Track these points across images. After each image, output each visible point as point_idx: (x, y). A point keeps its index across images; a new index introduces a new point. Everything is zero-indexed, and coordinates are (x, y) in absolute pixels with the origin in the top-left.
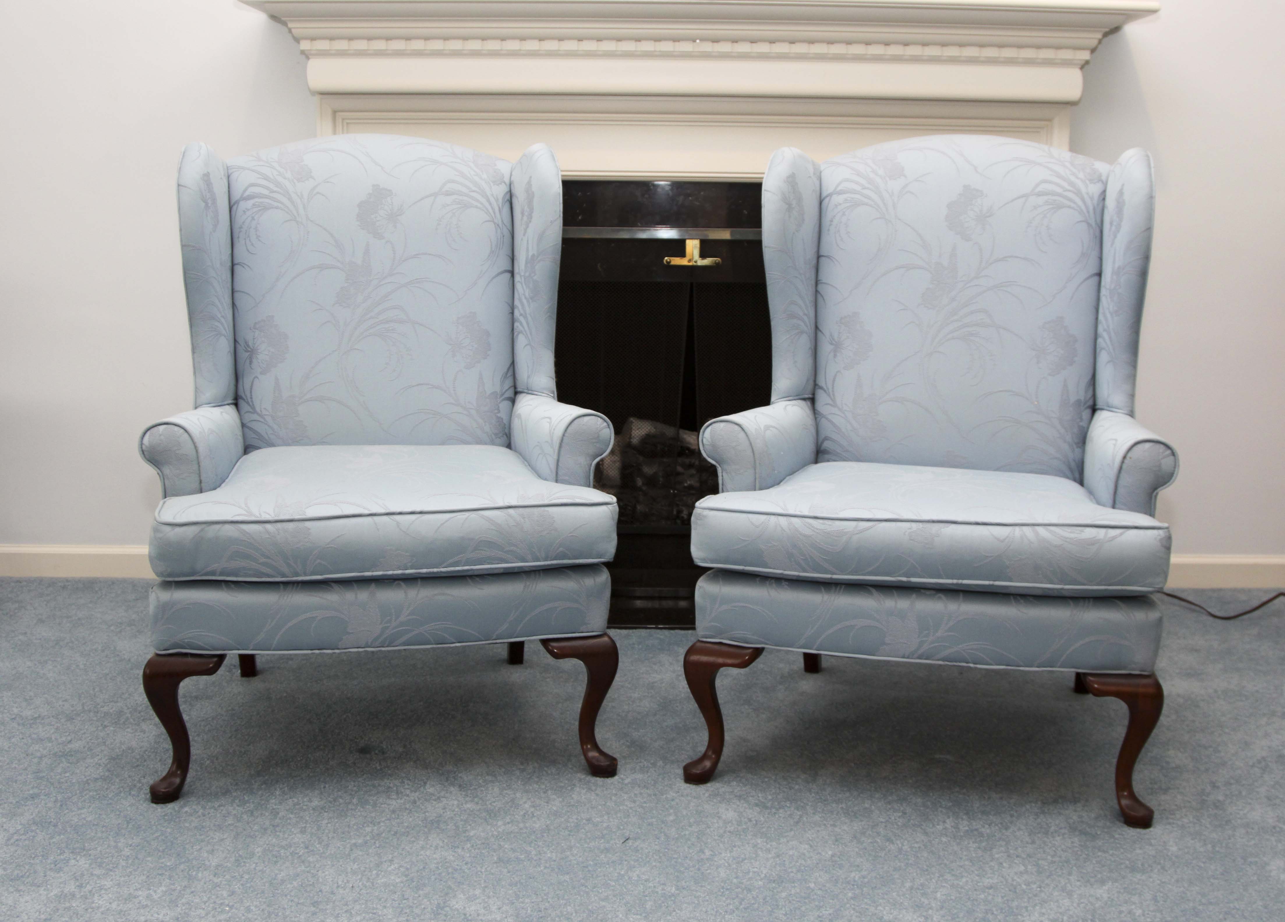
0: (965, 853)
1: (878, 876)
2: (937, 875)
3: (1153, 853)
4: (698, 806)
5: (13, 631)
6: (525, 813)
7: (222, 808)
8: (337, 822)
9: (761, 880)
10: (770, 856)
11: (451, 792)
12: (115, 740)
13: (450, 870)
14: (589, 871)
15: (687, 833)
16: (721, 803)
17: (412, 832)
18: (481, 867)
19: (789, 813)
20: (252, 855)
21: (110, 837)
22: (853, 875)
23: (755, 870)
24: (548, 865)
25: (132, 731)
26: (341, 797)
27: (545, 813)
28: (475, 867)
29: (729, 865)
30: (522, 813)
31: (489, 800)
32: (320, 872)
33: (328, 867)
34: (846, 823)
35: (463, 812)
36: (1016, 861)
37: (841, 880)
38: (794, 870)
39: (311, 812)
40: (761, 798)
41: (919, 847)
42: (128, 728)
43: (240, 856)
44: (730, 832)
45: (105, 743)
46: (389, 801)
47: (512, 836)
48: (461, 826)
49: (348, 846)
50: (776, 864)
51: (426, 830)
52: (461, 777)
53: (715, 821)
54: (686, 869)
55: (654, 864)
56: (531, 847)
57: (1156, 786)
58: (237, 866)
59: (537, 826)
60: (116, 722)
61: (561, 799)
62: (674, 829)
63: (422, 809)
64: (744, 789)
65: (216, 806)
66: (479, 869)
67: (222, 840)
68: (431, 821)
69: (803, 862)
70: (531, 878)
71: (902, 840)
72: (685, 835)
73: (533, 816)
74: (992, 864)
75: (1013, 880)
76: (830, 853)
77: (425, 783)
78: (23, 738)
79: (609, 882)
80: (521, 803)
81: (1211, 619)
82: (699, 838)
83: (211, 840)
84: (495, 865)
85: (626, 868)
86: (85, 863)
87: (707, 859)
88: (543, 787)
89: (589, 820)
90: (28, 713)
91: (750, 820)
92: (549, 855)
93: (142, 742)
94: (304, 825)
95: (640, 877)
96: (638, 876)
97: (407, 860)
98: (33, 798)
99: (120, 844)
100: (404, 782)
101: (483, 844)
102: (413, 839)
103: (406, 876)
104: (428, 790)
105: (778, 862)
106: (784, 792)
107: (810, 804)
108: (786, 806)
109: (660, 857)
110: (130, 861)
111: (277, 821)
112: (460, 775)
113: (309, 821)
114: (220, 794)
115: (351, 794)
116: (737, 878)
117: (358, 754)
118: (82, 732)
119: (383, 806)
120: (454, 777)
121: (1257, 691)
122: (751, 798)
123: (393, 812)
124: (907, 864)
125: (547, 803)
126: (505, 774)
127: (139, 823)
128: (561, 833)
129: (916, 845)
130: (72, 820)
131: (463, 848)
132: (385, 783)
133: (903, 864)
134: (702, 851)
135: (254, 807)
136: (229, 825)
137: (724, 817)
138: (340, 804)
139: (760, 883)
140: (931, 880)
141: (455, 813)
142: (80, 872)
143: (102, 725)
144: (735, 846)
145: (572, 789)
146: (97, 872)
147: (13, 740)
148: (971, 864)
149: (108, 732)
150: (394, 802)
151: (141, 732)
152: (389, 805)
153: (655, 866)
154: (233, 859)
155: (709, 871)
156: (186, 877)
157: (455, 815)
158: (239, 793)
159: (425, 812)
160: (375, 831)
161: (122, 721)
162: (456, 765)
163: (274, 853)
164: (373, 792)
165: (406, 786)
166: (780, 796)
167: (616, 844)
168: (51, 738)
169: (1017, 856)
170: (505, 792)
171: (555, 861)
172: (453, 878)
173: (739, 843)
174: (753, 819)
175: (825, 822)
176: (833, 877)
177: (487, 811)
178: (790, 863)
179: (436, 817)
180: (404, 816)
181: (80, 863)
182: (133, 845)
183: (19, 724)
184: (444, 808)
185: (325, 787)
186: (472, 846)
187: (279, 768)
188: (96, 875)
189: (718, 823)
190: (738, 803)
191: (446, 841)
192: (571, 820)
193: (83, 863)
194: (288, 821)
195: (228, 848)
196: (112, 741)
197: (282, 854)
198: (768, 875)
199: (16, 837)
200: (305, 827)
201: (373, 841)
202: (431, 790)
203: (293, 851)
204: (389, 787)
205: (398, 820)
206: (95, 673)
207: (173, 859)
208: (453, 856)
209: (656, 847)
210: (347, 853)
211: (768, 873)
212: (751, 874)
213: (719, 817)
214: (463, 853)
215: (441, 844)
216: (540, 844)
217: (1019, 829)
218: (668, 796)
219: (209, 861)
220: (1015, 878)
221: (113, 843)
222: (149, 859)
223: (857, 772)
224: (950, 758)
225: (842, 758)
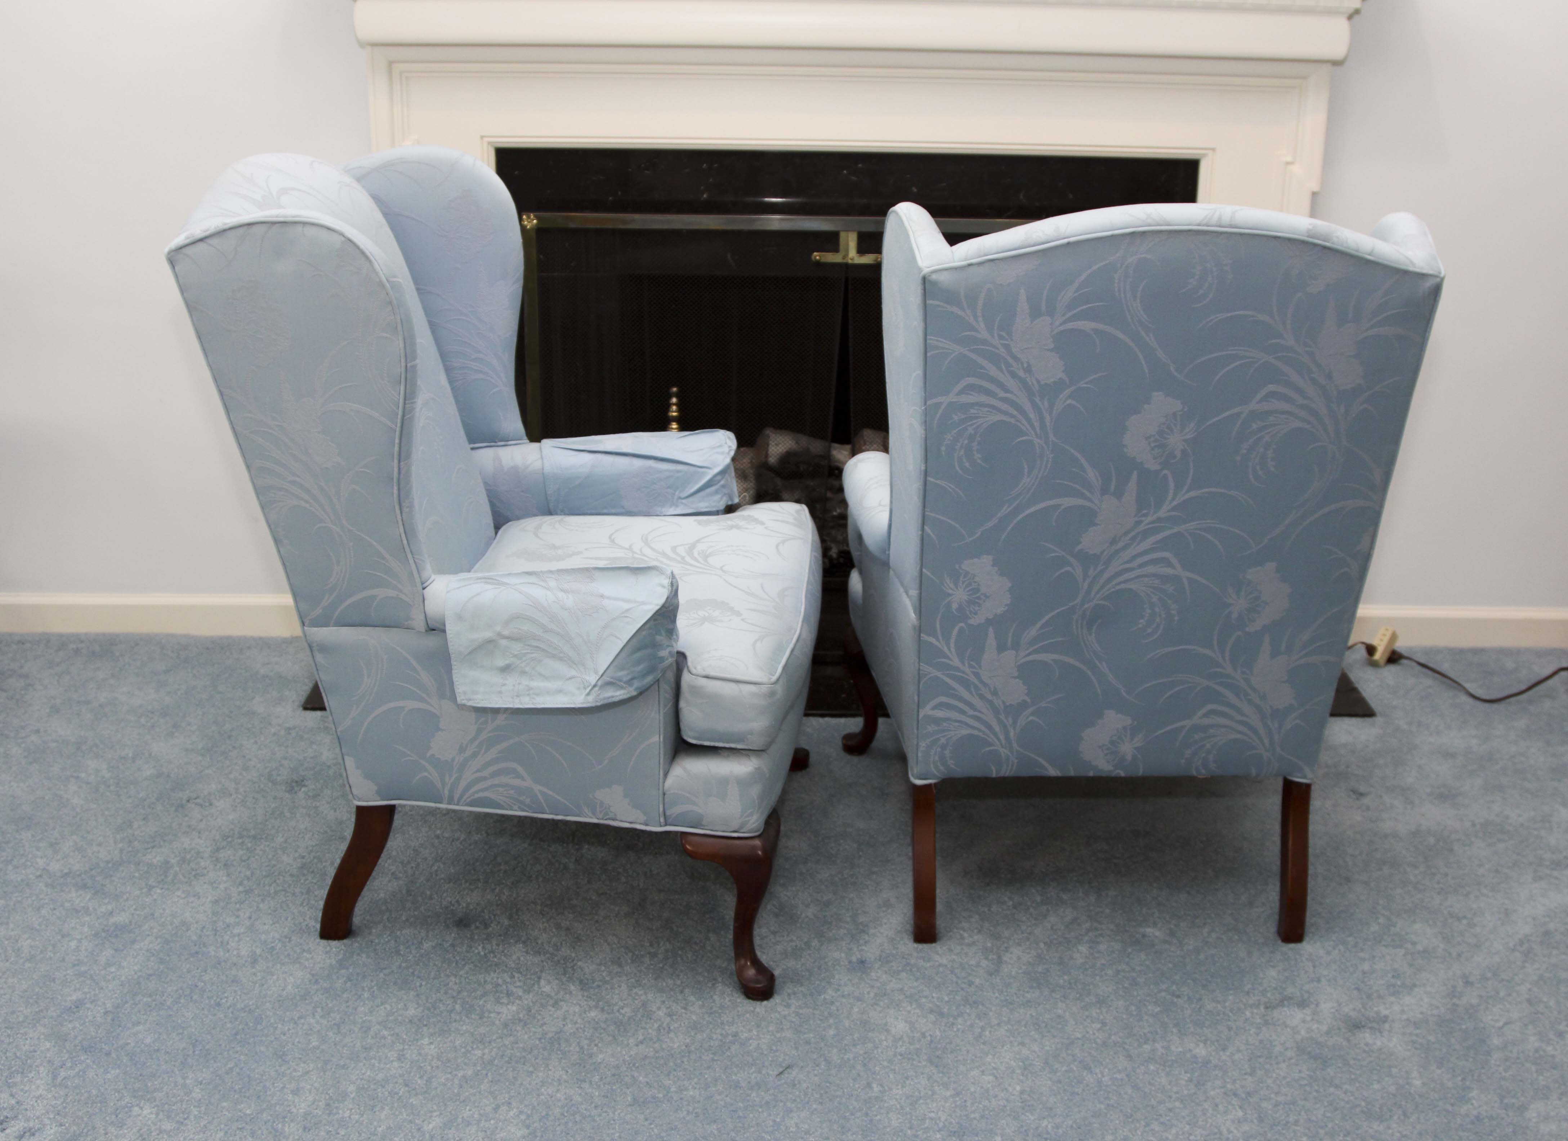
0: (1175, 1089)
1: (1074, 1126)
2: (1143, 1123)
3: (1392, 1089)
4: (862, 1014)
5: (23, 728)
6: (659, 1026)
7: (302, 1021)
8: (441, 1041)
9: (940, 1131)
10: (948, 1094)
11: (571, 993)
12: (164, 910)
13: (578, 1118)
14: (739, 1117)
15: (851, 1056)
16: (888, 1007)
17: (529, 1056)
18: (614, 1113)
19: (968, 1023)
20: (345, 1095)
21: (176, 1069)
22: (1045, 1123)
23: (932, 1115)
24: (691, 1109)
25: (183, 896)
26: (441, 1001)
27: (683, 1024)
28: (606, 1112)
29: (902, 1108)
30: (656, 1026)
31: (616, 1004)
32: (426, 1122)
33: (435, 1114)
34: (1036, 1040)
35: (587, 1025)
36: (1234, 1102)
37: (1032, 1131)
38: (977, 1115)
39: (408, 1026)
40: (935, 1000)
41: (1122, 1080)
42: (178, 889)
43: (331, 1098)
44: (901, 1055)
45: (153, 914)
46: (498, 1008)
47: (647, 1062)
48: (586, 1047)
49: (456, 1081)
50: (956, 1106)
51: (546, 1053)
52: (581, 968)
53: (883, 1038)
54: (852, 1114)
55: (814, 1106)
56: (669, 1080)
57: (1399, 983)
58: (329, 1114)
59: (676, 1046)
60: (163, 880)
61: (700, 1003)
62: (835, 1050)
63: (538, 1020)
64: (916, 984)
65: (296, 1018)
66: (611, 1115)
67: (307, 1072)
68: (550, 1039)
69: (986, 1103)
70: (672, 1129)
71: (1102, 1068)
72: (849, 1059)
73: (669, 1031)
74: (1206, 1105)
75: (1229, 1132)
76: (1018, 1088)
77: (539, 978)
78: (55, 909)
79: (763, 1134)
80: (654, 1009)
81: (1471, 701)
82: (865, 1065)
83: (294, 1074)
84: (629, 1109)
85: (781, 1114)
86: (151, 1113)
87: (877, 1098)
88: (679, 982)
89: (735, 1035)
90: (55, 867)
91: (923, 1035)
92: (691, 1093)
93: (197, 912)
94: (401, 1047)
95: (798, 1127)
96: (796, 1124)
97: (526, 1103)
98: (77, 1007)
99: (188, 1082)
100: (514, 977)
101: (614, 1075)
102: (531, 1069)
103: (528, 1127)
104: (544, 990)
105: (958, 1103)
106: (962, 989)
107: (993, 1009)
108: (966, 1013)
109: (821, 1095)
110: (203, 1109)
111: (370, 1041)
112: (579, 963)
113: (407, 1041)
114: (298, 998)
115: (453, 997)
116: (911, 1128)
117: (455, 929)
118: (125, 897)
119: (492, 1015)
120: (572, 967)
121: (1522, 825)
122: (924, 1000)
123: (506, 1025)
124: (1108, 1105)
125: (685, 1008)
126: (633, 961)
127: (207, 1047)
128: (703, 1057)
129: (1118, 1076)
130: (128, 1044)
131: (591, 1082)
132: (493, 979)
133: (1103, 1106)
134: (869, 1085)
135: (341, 1018)
136: (314, 1047)
137: (893, 1031)
138: (442, 1012)
139: (938, 1136)
140: (1136, 1130)
141: (578, 1026)
142: (146, 1128)
143: (146, 885)
144: (907, 1078)
145: (713, 985)
146: (168, 1126)
147: (43, 912)
148: (1182, 1106)
149: (155, 897)
150: (504, 1010)
151: (194, 896)
152: (499, 1013)
153: (816, 1109)
154: (322, 1104)
155: (878, 1117)
156: (271, 1132)
157: (577, 1029)
158: (321, 996)
159: (542, 1025)
160: (485, 1057)
161: (170, 878)
162: (574, 948)
163: (370, 1093)
164: (478, 993)
165: (518, 984)
166: (958, 998)
167: (768, 1074)
168: (88, 909)
169: (1235, 1094)
170: (635, 991)
171: (699, 1102)
172: (582, 1130)
173: (912, 1073)
174: (927, 1034)
175: (1012, 1039)
176: (1022, 1126)
177: (615, 1023)
178: (972, 1104)
179: (557, 1033)
180: (518, 1032)
181: (145, 1112)
182: (204, 1082)
183: (47, 885)
184: (564, 1019)
185: (421, 985)
186: (601, 1079)
187: (364, 955)
188: (165, 1131)
189: (886, 1040)
190: (909, 1008)
191: (570, 1071)
192: (715, 1037)
193: (147, 1112)
194: (383, 1041)
195: (316, 1085)
196: (161, 911)
197: (380, 1094)
198: (947, 1124)
199: (63, 1074)
200: (403, 1050)
201: (484, 1072)
202: (547, 989)
203: (392, 1091)
204: (498, 985)
205: (512, 1039)
206: (130, 797)
207: (253, 1105)
208: (580, 1094)
209: (816, 1079)
210: (456, 1091)
211: (946, 1120)
212: (927, 1121)
213: (888, 1031)
214: (590, 1090)
215: (565, 1077)
216: (680, 1074)
217: (1239, 1051)
218: (827, 997)
219: (295, 1107)
220: (1232, 1129)
221: (180, 1080)
222: (225, 1104)
223: (1047, 957)
224: (1157, 933)
225: (1030, 934)
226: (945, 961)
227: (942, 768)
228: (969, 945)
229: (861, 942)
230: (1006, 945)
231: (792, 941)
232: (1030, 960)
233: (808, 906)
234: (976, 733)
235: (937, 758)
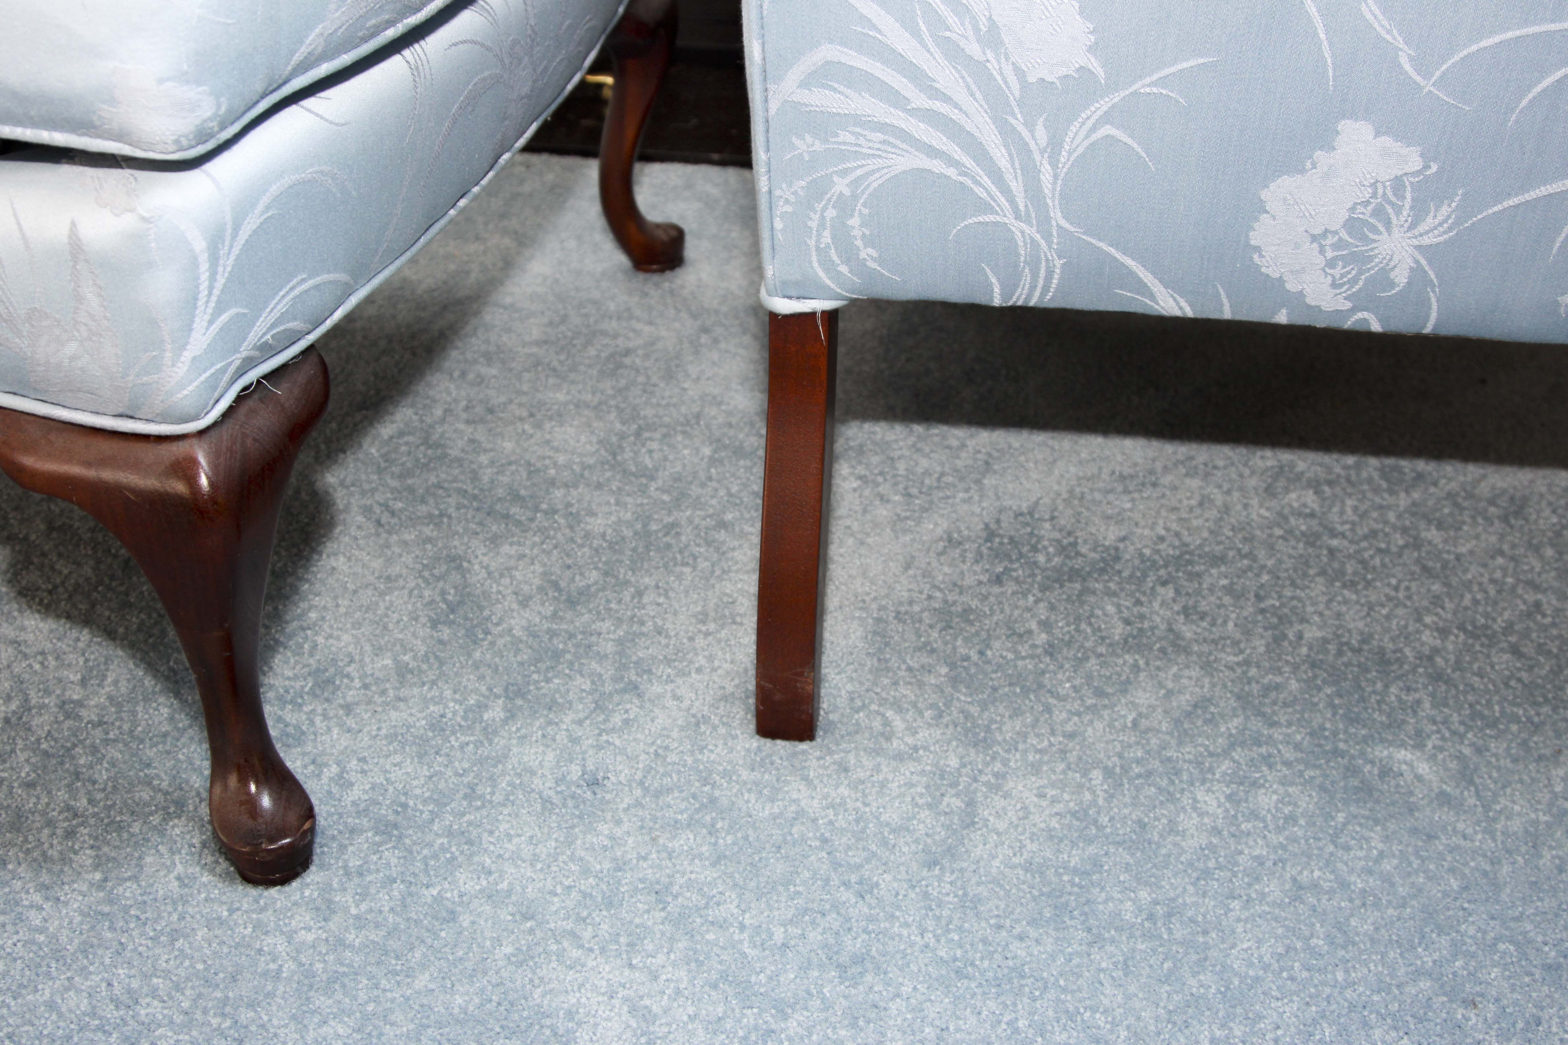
223: (1104, 820)
224: (1423, 768)
225: (1071, 736)
226: (813, 806)
227: (844, 269)
228: (899, 757)
229: (617, 719)
230: (998, 766)
231: (439, 700)
232: (1054, 823)
233: (524, 603)
234: (937, 166)
235: (827, 237)
